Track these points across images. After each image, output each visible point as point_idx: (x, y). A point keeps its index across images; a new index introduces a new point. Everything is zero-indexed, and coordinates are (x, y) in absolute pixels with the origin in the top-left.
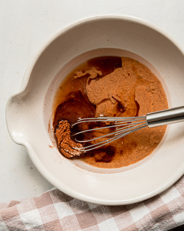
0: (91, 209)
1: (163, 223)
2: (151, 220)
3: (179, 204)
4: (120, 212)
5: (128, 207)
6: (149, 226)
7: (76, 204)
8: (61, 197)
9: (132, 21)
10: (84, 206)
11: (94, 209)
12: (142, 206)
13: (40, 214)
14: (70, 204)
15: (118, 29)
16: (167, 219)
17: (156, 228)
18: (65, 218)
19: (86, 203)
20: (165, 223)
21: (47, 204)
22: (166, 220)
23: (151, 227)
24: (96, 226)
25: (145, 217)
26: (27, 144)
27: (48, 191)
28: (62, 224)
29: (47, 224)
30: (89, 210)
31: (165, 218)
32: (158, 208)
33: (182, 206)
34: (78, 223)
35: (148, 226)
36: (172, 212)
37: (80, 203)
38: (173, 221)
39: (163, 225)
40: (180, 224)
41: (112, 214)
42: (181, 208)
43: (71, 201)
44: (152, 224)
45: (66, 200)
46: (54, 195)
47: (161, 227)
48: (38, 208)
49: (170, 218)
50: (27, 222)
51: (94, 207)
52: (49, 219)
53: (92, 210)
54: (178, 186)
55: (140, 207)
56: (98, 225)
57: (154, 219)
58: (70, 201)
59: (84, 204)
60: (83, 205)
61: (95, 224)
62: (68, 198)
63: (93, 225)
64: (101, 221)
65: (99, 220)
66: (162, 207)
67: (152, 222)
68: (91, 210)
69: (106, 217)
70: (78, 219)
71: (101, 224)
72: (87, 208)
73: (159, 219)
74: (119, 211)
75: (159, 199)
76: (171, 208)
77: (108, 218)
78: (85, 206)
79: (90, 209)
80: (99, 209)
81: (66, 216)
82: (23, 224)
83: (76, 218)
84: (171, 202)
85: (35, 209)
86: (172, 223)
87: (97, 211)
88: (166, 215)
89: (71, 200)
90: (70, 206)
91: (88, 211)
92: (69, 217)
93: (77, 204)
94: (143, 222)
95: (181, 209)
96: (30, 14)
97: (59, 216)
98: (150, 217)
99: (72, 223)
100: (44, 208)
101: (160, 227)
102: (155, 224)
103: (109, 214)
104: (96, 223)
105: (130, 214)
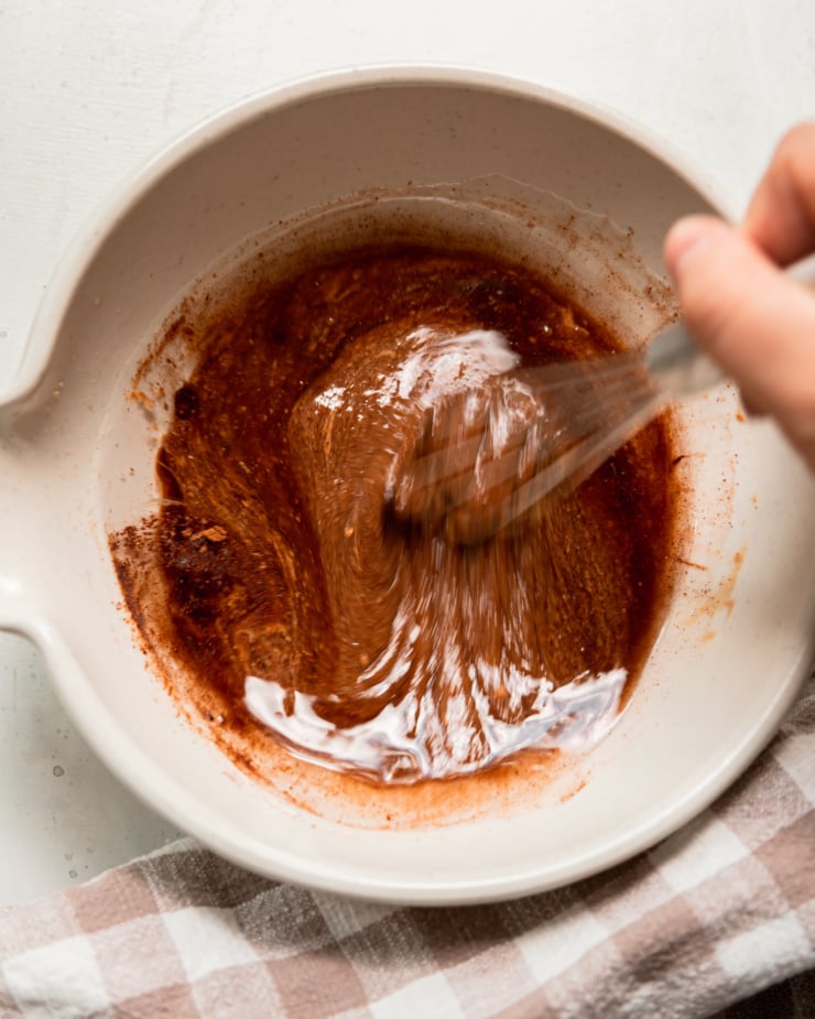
0: (338, 939)
1: (673, 986)
2: (618, 965)
3: (743, 889)
4: (471, 948)
5: (509, 925)
6: (610, 997)
7: (267, 918)
8: (197, 885)
9: (510, 92)
10: (305, 925)
11: (349, 938)
12: (575, 914)
13: (99, 957)
14: (238, 918)
15: (452, 130)
16: (692, 961)
17: (641, 1010)
18: (215, 974)
19: (313, 913)
20: (679, 981)
21: (129, 915)
22: (684, 966)
23: (618, 1003)
24: (361, 1011)
25: (587, 956)
26: (44, 632)
27: (136, 860)
28: (200, 1004)
29: (129, 1001)
30: (330, 945)
31: (679, 957)
32: (651, 914)
33: (756, 897)
34: (277, 997)
35: (602, 999)
36: (709, 927)
37: (286, 909)
38: (715, 969)
39: (674, 994)
40: (751, 983)
41: (435, 957)
42: (752, 906)
43: (244, 905)
44: (623, 987)
45: (222, 899)
46: (163, 878)
47: (664, 1004)
48: (90, 930)
49: (701, 956)
50: (35, 995)
51: (351, 927)
52: (138, 981)
53: (345, 942)
54: (737, 813)
55: (564, 919)
56: (373, 1007)
57: (629, 963)
58: (241, 903)
59: (305, 918)
60: (300, 920)
61: (356, 1005)
62: (231, 891)
63: (344, 1009)
64: (385, 991)
65: (375, 985)
66: (663, 908)
67: (622, 979)
68: (335, 942)
69: (407, 973)
70: (276, 980)
71: (385, 1002)
72: (318, 932)
73: (651, 964)
74: (467, 940)
75: (653, 879)
76: (707, 912)
77: (417, 977)
78: (312, 923)
79: (332, 939)
80: (376, 938)
81: (221, 965)
82: (15, 1007)
83: (269, 979)
84: (704, 884)
85: (71, 934)
86: (713, 981)
87: (367, 948)
88: (683, 942)
89: (245, 901)
90: (241, 925)
91: (324, 946)
92: (236, 974)
93: (271, 919)
94: (579, 980)
95: (750, 913)
96: (64, 85)
97: (187, 964)
98: (614, 955)
99: (246, 1000)
100: (118, 933)
101: (658, 1004)
102: (636, 989)
103: (422, 960)
104: (361, 1001)
105: (519, 953)
